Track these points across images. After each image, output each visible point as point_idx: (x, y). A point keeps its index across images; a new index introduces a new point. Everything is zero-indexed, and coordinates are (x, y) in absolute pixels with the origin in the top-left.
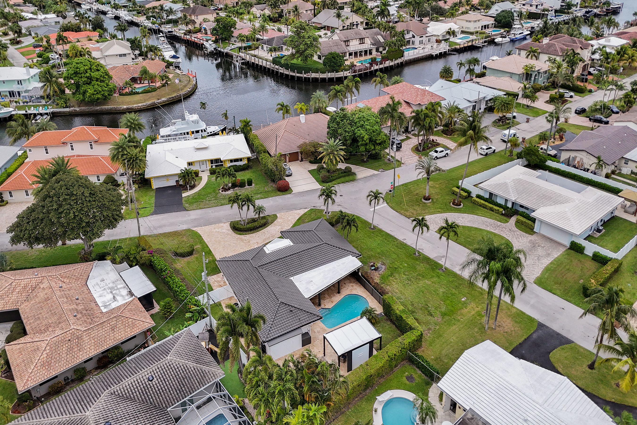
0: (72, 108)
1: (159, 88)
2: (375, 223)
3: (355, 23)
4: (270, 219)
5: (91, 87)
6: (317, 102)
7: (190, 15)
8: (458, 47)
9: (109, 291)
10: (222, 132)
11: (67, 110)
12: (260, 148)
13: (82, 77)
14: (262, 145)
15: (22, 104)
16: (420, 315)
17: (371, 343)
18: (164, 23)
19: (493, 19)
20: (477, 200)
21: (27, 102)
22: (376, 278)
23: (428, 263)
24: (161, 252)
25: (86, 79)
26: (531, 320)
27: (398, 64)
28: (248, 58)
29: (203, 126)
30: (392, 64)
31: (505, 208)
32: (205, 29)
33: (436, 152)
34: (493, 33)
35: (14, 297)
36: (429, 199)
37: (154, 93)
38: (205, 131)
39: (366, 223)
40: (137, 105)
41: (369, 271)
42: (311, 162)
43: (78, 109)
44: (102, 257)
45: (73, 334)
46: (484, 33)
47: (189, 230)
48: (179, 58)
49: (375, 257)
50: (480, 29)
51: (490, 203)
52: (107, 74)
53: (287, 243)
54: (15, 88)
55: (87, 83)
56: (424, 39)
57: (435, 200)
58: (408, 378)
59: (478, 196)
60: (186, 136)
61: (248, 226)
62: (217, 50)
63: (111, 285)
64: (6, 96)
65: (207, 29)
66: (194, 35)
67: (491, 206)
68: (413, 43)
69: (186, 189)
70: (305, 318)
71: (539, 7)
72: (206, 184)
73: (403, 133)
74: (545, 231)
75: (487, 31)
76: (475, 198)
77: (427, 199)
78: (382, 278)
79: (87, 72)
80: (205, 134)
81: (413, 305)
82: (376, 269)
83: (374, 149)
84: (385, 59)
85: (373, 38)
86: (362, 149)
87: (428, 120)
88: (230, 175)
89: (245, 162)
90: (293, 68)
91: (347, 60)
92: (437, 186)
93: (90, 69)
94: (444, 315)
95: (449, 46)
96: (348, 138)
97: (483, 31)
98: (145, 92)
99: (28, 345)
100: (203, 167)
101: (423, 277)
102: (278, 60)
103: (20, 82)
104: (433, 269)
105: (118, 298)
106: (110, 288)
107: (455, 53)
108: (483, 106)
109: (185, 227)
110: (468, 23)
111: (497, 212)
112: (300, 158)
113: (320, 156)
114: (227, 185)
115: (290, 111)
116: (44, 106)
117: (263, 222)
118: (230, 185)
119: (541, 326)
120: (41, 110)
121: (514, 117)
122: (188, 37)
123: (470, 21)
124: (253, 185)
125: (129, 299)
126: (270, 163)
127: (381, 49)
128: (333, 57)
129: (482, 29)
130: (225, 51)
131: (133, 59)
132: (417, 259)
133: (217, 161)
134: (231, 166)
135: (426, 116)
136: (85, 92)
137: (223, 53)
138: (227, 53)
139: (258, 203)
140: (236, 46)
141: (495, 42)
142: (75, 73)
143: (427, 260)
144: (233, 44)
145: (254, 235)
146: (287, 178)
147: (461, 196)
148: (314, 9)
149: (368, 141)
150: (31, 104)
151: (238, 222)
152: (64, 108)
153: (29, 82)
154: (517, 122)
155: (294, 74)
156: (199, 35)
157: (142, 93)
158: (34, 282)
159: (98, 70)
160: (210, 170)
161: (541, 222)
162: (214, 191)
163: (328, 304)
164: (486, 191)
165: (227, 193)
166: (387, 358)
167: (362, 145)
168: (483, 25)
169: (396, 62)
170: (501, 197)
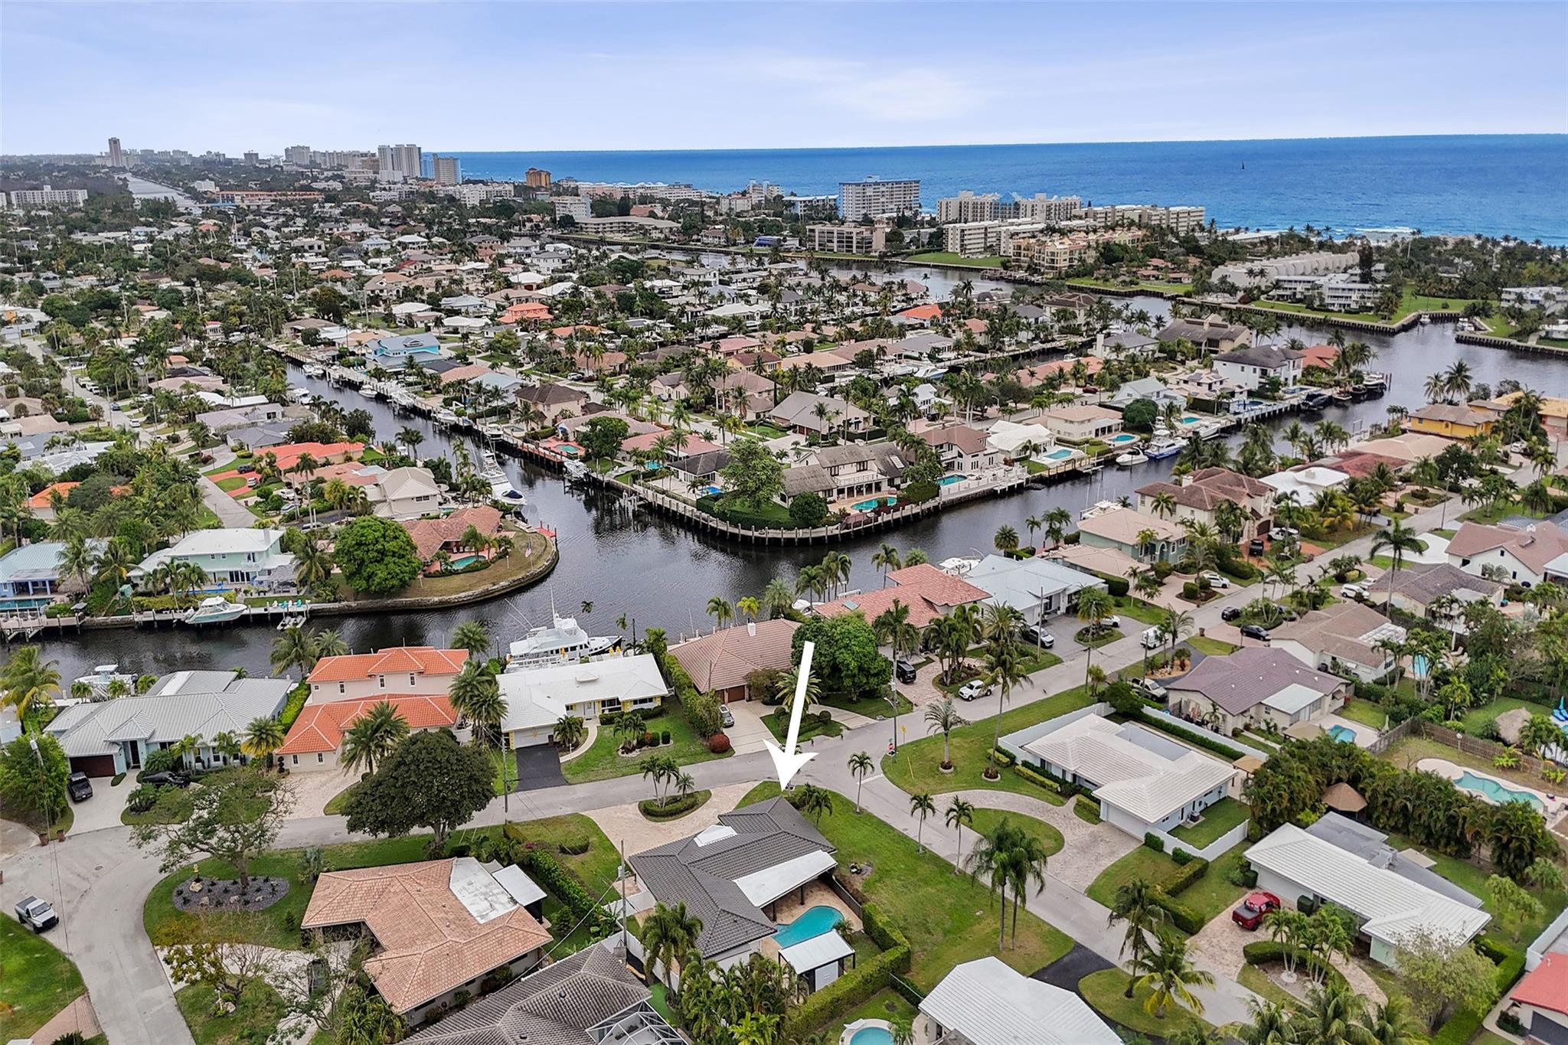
0: (343, 603)
1: (493, 562)
2: (863, 804)
3: (853, 421)
4: (700, 798)
5: (382, 567)
6: (777, 596)
7: (535, 404)
8: (1045, 474)
9: (482, 897)
10: (614, 649)
11: (336, 605)
12: (684, 680)
13: (368, 551)
14: (685, 675)
15: (255, 596)
16: (913, 933)
17: (841, 961)
18: (481, 416)
19: (1120, 414)
20: (1023, 769)
21: (265, 592)
22: (858, 883)
23: (936, 865)
24: (543, 845)
25: (375, 554)
26: (1067, 938)
27: (929, 509)
28: (650, 496)
29: (583, 638)
30: (916, 510)
31: (1062, 782)
32: (564, 432)
33: (971, 687)
34: (1118, 444)
35: (357, 902)
36: (950, 768)
37: (485, 572)
38: (586, 647)
39: (847, 803)
40: (457, 596)
41: (849, 875)
42: (765, 703)
43: (353, 604)
44: (461, 853)
45: (451, 947)
46: (1099, 444)
47: (576, 815)
48: (521, 497)
49: (859, 855)
50: (1093, 435)
51: (1040, 774)
52: (409, 542)
53: (728, 832)
54: (243, 566)
55: (376, 561)
56: (982, 459)
57: (958, 769)
58: (888, 1007)
59: (1025, 764)
60: (556, 656)
61: (668, 808)
62: (589, 476)
63: (483, 890)
64: (225, 579)
65: (569, 431)
66: (543, 443)
67: (1042, 779)
68: (960, 466)
69: (567, 750)
70: (754, 932)
71: (1214, 387)
72: (597, 741)
73: (921, 651)
74: (1115, 819)
75: (1105, 439)
76: (1020, 767)
77: (947, 766)
78: (867, 884)
79: (377, 542)
80: (585, 652)
81: (906, 920)
82: (860, 871)
83: (868, 683)
84: (903, 502)
85: (883, 462)
86: (848, 682)
87: (955, 636)
88: (636, 726)
89: (657, 703)
90: (733, 519)
91: (834, 502)
92: (966, 745)
93: (384, 536)
94: (946, 932)
95: (1029, 472)
96: (824, 664)
97: (1100, 438)
98: (469, 570)
99: (395, 961)
100: (590, 713)
101: (926, 883)
102: (707, 502)
103: (251, 557)
104: (942, 874)
105: (496, 906)
106: (482, 894)
107: (1039, 486)
108: (1064, 604)
109: (569, 811)
110: (1068, 424)
111: (1051, 789)
112: (747, 696)
113: (779, 695)
114: (630, 743)
115: (731, 613)
116: (295, 599)
117: (689, 801)
118: (635, 742)
119: (1078, 947)
120: (293, 608)
121: (1115, 625)
122: (532, 447)
123: (1071, 422)
124: (672, 741)
125: (512, 908)
126: (698, 704)
127: (897, 481)
128: (806, 503)
129: (1097, 435)
130: (606, 479)
131: (440, 504)
132: (919, 858)
133: (612, 702)
134: (637, 711)
135: (953, 628)
136: (370, 576)
137: (601, 483)
138: (608, 484)
139: (683, 771)
140: (625, 469)
141: (1118, 464)
142: (357, 544)
143: (935, 859)
144: (621, 466)
145: (676, 821)
146: (725, 731)
147: (998, 762)
148: (775, 389)
149: (856, 671)
150: (270, 595)
151: (650, 803)
152: (329, 602)
153: (268, 556)
154: (1120, 633)
155: (736, 531)
156: (551, 443)
157: (464, 571)
158: (379, 885)
159: (396, 538)
160: (601, 718)
161: (1108, 804)
162: (610, 753)
163: (786, 918)
164: (1035, 755)
165: (630, 755)
166: (860, 978)
167: (847, 676)
168: (1099, 427)
169: (925, 506)
170: (1058, 766)
